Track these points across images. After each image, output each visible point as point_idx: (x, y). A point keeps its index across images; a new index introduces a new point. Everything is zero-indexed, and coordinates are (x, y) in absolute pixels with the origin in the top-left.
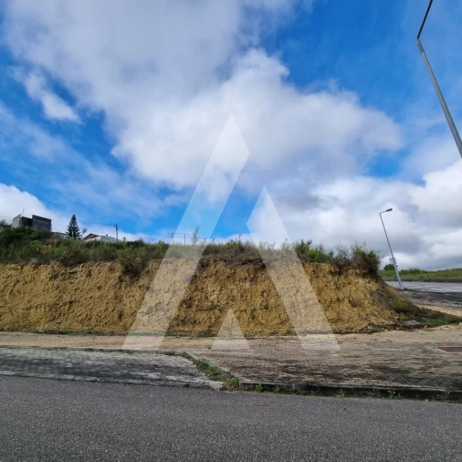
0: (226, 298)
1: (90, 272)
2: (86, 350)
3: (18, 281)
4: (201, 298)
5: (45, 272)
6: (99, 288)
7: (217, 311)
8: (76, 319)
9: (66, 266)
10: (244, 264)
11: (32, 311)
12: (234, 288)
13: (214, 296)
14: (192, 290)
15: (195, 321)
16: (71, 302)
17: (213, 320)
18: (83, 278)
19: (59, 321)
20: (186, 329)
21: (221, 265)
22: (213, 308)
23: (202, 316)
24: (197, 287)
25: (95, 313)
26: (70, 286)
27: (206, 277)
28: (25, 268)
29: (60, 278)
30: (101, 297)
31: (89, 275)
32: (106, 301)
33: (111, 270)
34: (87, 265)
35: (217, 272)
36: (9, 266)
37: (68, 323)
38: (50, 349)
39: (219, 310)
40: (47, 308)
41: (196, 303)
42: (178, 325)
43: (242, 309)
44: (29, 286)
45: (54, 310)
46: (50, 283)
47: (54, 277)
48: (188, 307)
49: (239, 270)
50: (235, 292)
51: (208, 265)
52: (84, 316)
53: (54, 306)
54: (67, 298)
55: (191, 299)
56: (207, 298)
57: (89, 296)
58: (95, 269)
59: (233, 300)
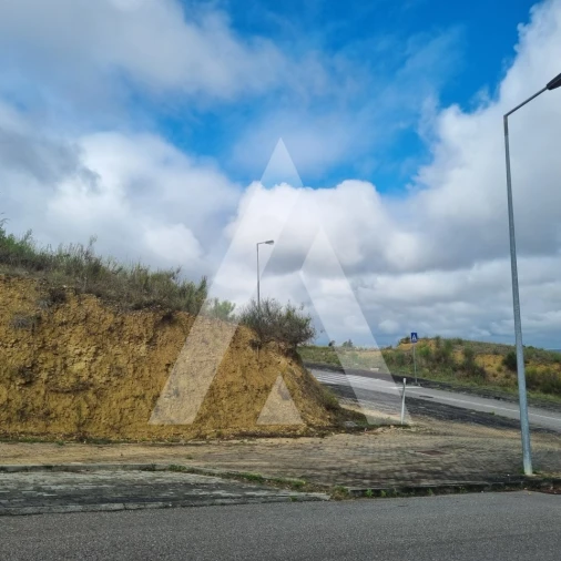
0: (106, 371)
4: (55, 366)
7: (90, 395)
10: (138, 307)
12: (121, 354)
13: (82, 365)
14: (36, 347)
15: (48, 414)
17: (85, 412)
20: (31, 428)
21: (91, 303)
22: (80, 388)
23: (61, 404)
24: (44, 342)
27: (64, 324)
39: (95, 393)
41: (44, 375)
42: (10, 420)
43: (137, 393)
49: (129, 319)
50: (122, 361)
51: (63, 298)
55: (33, 365)
56: (66, 367)
59: (119, 376)
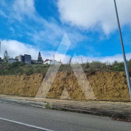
0: (75, 87)
1: (34, 77)
2: (26, 100)
3: (15, 80)
4: (67, 86)
5: (22, 77)
6: (36, 83)
7: (71, 91)
8: (30, 93)
9: (28, 75)
11: (19, 90)
13: (71, 86)
14: (64, 83)
16: (29, 87)
18: (32, 79)
19: (25, 93)
24: (66, 82)
25: (35, 91)
26: (28, 82)
27: (69, 78)
28: (17, 76)
29: (26, 79)
30: (37, 85)
31: (34, 78)
32: (38, 87)
33: (40, 76)
34: (33, 75)
35: (73, 76)
36: (13, 76)
37: (28, 94)
38: (18, 100)
39: (72, 91)
40: (23, 89)
42: (58, 95)
44: (18, 82)
45: (24, 89)
46: (23, 81)
47: (24, 79)
48: (62, 89)
51: (70, 74)
52: (32, 92)
53: (24, 88)
54: (27, 86)
55: (63, 87)
56: (69, 86)
57: (33, 85)
58: (35, 76)
59: (78, 87)
